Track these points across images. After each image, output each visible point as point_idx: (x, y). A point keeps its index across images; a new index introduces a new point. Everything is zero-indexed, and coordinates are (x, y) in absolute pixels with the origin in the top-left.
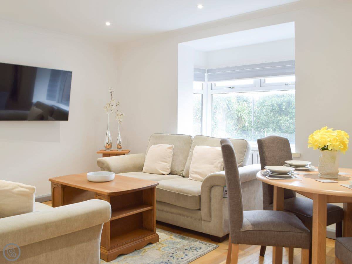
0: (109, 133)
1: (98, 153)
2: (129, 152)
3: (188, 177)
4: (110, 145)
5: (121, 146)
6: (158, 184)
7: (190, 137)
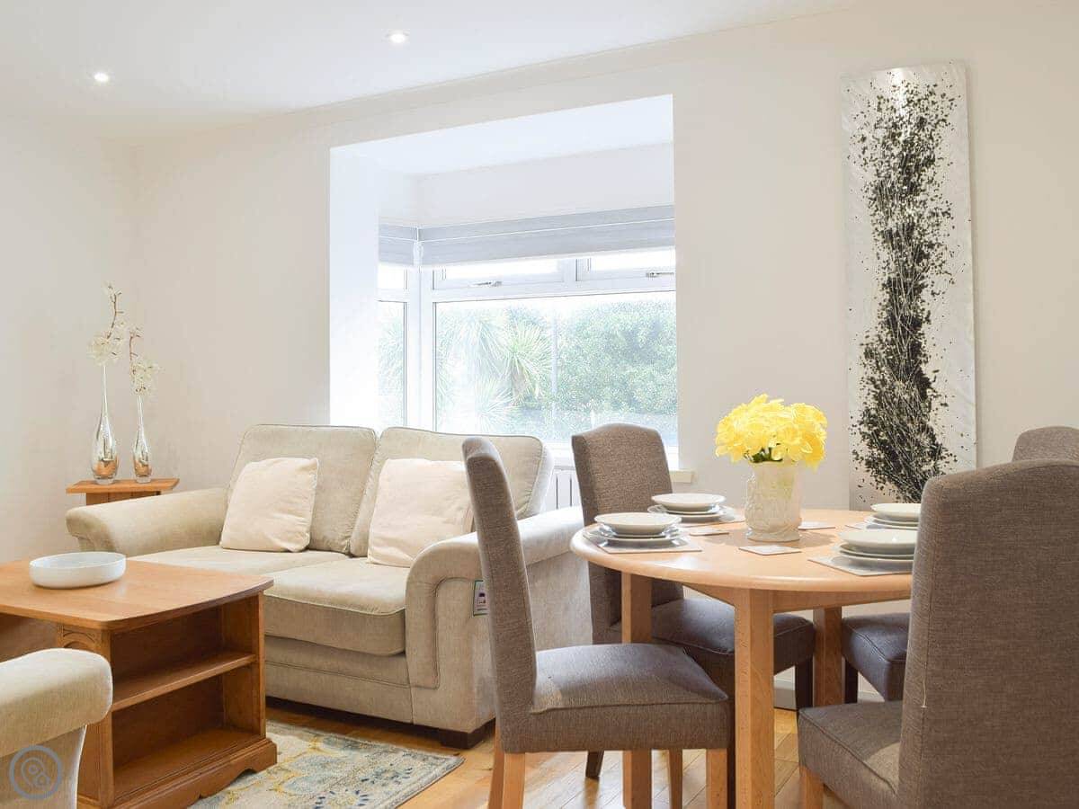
0: (107, 428)
1: (70, 491)
2: (174, 485)
3: (366, 556)
4: (111, 464)
5: (147, 466)
6: (270, 584)
7: (371, 432)
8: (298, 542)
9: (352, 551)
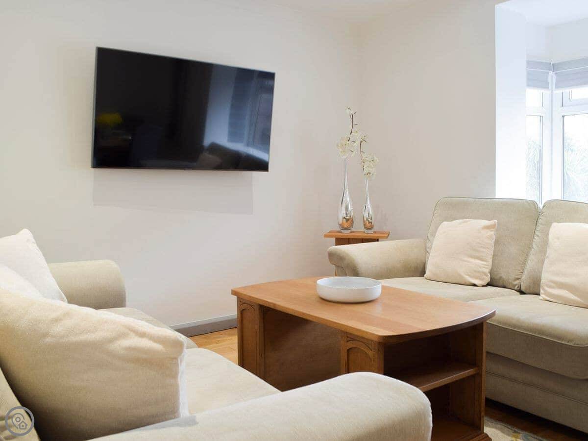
0: (347, 198)
1: (326, 236)
4: (350, 221)
5: (371, 223)
7: (534, 203)
8: (482, 279)
9: (523, 289)
